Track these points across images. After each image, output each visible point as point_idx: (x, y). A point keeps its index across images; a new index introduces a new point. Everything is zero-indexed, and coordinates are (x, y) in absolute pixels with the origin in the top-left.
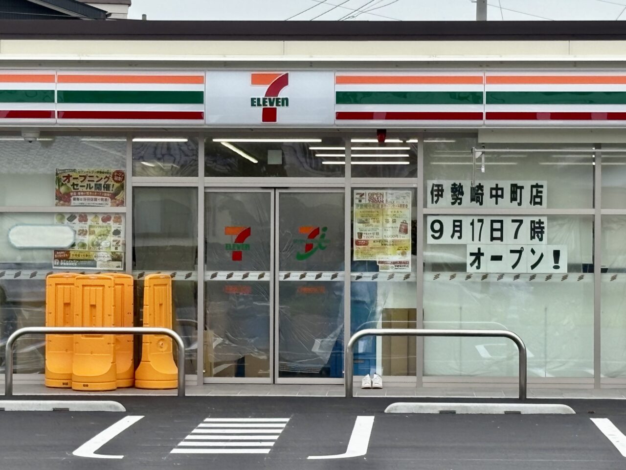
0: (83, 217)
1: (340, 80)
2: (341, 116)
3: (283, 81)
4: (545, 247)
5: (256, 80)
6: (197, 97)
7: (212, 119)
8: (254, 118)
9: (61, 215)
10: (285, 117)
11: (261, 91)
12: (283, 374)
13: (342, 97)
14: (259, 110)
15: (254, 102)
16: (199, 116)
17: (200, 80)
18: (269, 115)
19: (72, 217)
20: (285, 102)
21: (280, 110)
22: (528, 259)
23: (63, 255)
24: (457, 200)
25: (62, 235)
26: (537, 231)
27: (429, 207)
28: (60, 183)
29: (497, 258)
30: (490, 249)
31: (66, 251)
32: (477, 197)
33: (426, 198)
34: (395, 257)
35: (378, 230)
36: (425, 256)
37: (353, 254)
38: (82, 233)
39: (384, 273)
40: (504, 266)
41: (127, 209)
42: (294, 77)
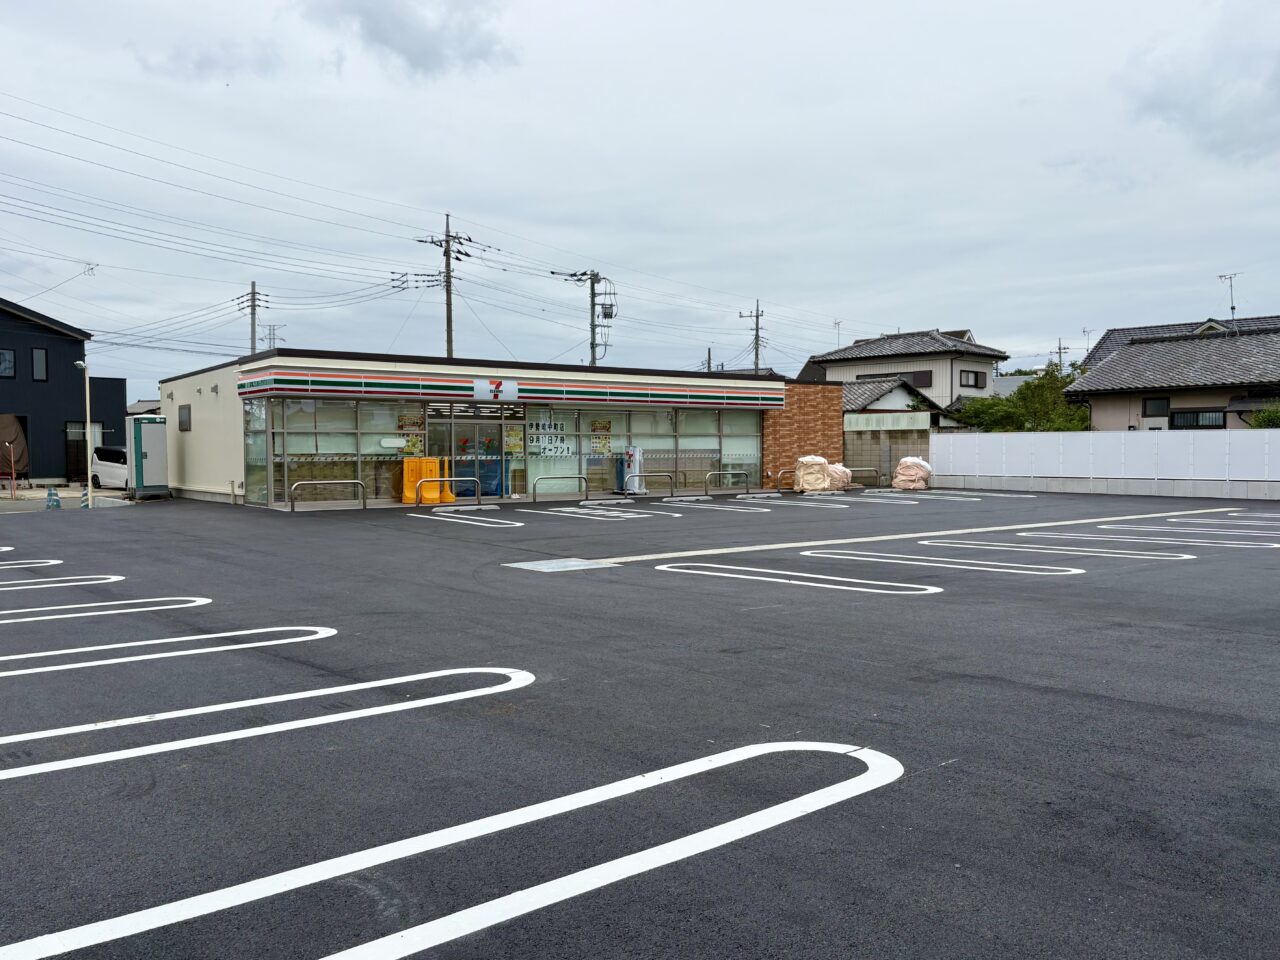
0: (408, 435)
1: (519, 384)
2: (519, 397)
3: (500, 384)
4: (565, 446)
5: (491, 383)
6: (472, 389)
7: (476, 398)
8: (490, 397)
9: (400, 434)
10: (501, 397)
11: (493, 387)
12: (482, 495)
13: (520, 391)
14: (492, 394)
15: (491, 391)
16: (472, 396)
18: (496, 396)
19: (404, 435)
20: (501, 392)
21: (500, 395)
22: (560, 450)
23: (401, 450)
24: (537, 429)
25: (401, 442)
26: (562, 440)
27: (529, 431)
28: (400, 421)
29: (550, 450)
30: (550, 446)
31: (402, 449)
32: (544, 428)
33: (527, 427)
34: (518, 450)
35: (512, 441)
36: (529, 450)
37: (505, 449)
38: (408, 441)
39: (515, 456)
40: (552, 453)
41: (426, 432)
42: (504, 382)
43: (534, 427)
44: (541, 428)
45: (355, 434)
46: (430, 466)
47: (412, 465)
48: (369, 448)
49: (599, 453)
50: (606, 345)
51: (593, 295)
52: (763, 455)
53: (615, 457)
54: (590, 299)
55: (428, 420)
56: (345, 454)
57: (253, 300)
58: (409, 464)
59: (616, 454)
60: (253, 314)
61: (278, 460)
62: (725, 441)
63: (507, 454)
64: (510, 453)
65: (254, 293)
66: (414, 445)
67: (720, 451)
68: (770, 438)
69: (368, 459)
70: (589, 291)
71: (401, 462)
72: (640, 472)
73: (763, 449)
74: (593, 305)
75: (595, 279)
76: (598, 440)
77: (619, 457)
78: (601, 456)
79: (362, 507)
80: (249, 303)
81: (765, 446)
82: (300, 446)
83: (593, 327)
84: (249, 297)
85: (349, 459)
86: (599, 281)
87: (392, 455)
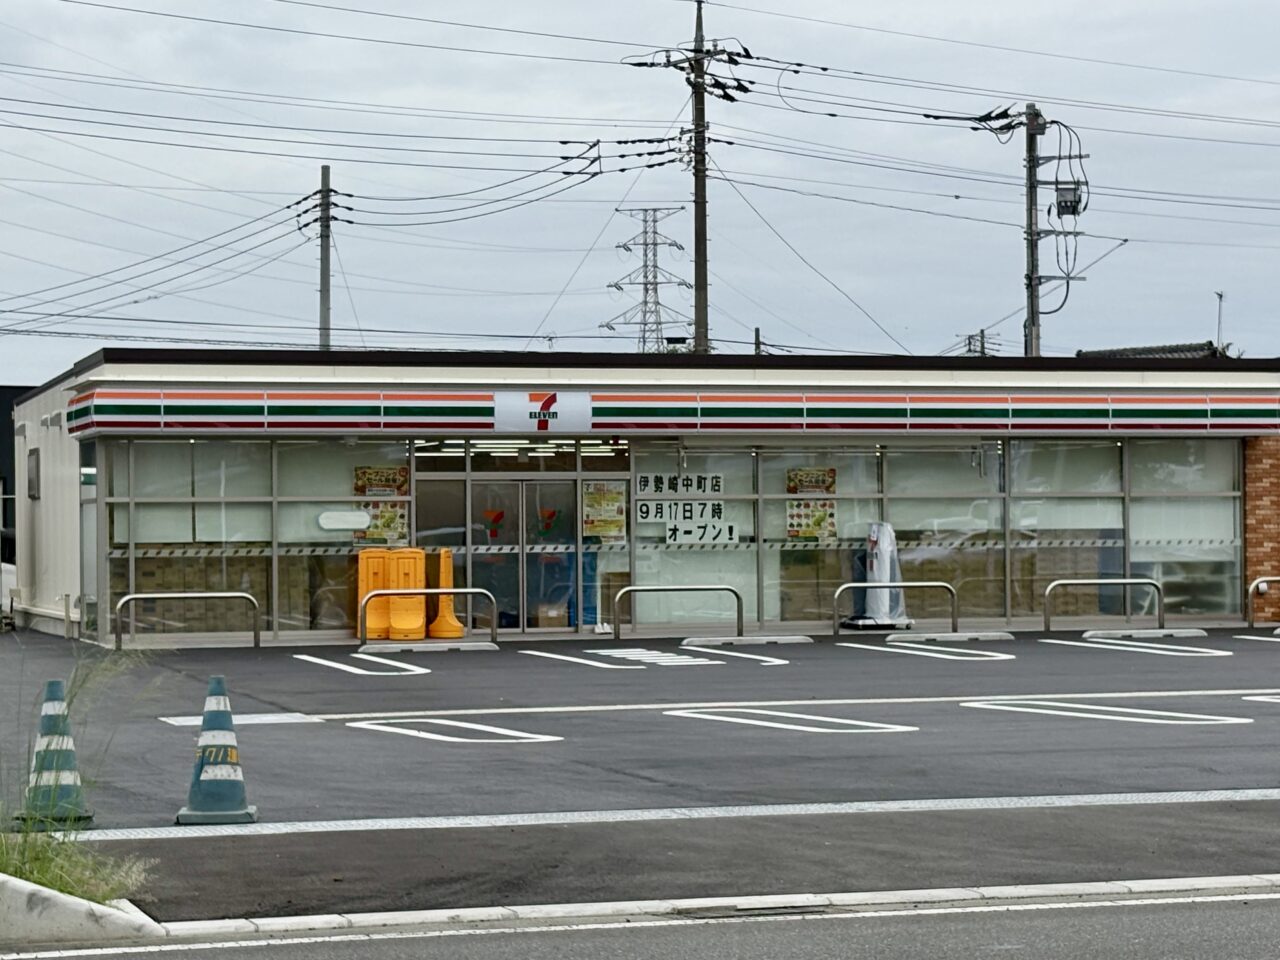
0: (376, 505)
1: (594, 399)
2: (595, 425)
3: (553, 399)
4: (722, 524)
5: (533, 398)
6: (490, 412)
8: (532, 426)
9: (358, 504)
10: (553, 426)
11: (537, 407)
13: (597, 412)
14: (535, 421)
15: (532, 415)
16: (491, 425)
17: (491, 398)
18: (543, 425)
19: (367, 505)
20: (555, 415)
21: (551, 421)
22: (711, 532)
23: (361, 535)
24: (658, 488)
25: (360, 519)
26: (717, 511)
27: (639, 494)
28: (358, 478)
29: (688, 532)
30: (683, 526)
31: (363, 532)
32: (673, 486)
33: (636, 487)
34: (614, 532)
35: (601, 512)
36: (636, 532)
37: (583, 531)
38: (375, 517)
39: (606, 545)
40: (693, 539)
41: (411, 498)
42: (560, 396)
43: (652, 483)
44: (666, 485)
45: (269, 504)
46: (407, 565)
47: (374, 565)
48: (296, 529)
49: (807, 539)
50: (1068, 278)
51: (1033, 161)
52: (1245, 540)
53: (845, 546)
54: (1024, 173)
55: (416, 476)
56: (249, 544)
57: (326, 205)
58: (369, 560)
59: (851, 540)
60: (325, 236)
61: (117, 554)
62: (1135, 511)
63: (586, 540)
64: (596, 540)
65: (326, 191)
66: (387, 525)
67: (1123, 533)
68: (1266, 501)
69: (294, 552)
70: (1024, 154)
71: (355, 559)
72: (892, 579)
73: (1245, 528)
74: (1033, 185)
75: (1035, 124)
76: (803, 511)
77: (856, 546)
78: (811, 545)
79: (252, 645)
80: (318, 213)
81: (1251, 521)
82: (164, 529)
83: (1033, 237)
84: (317, 199)
85: (255, 552)
86: (1042, 129)
87: (345, 544)
